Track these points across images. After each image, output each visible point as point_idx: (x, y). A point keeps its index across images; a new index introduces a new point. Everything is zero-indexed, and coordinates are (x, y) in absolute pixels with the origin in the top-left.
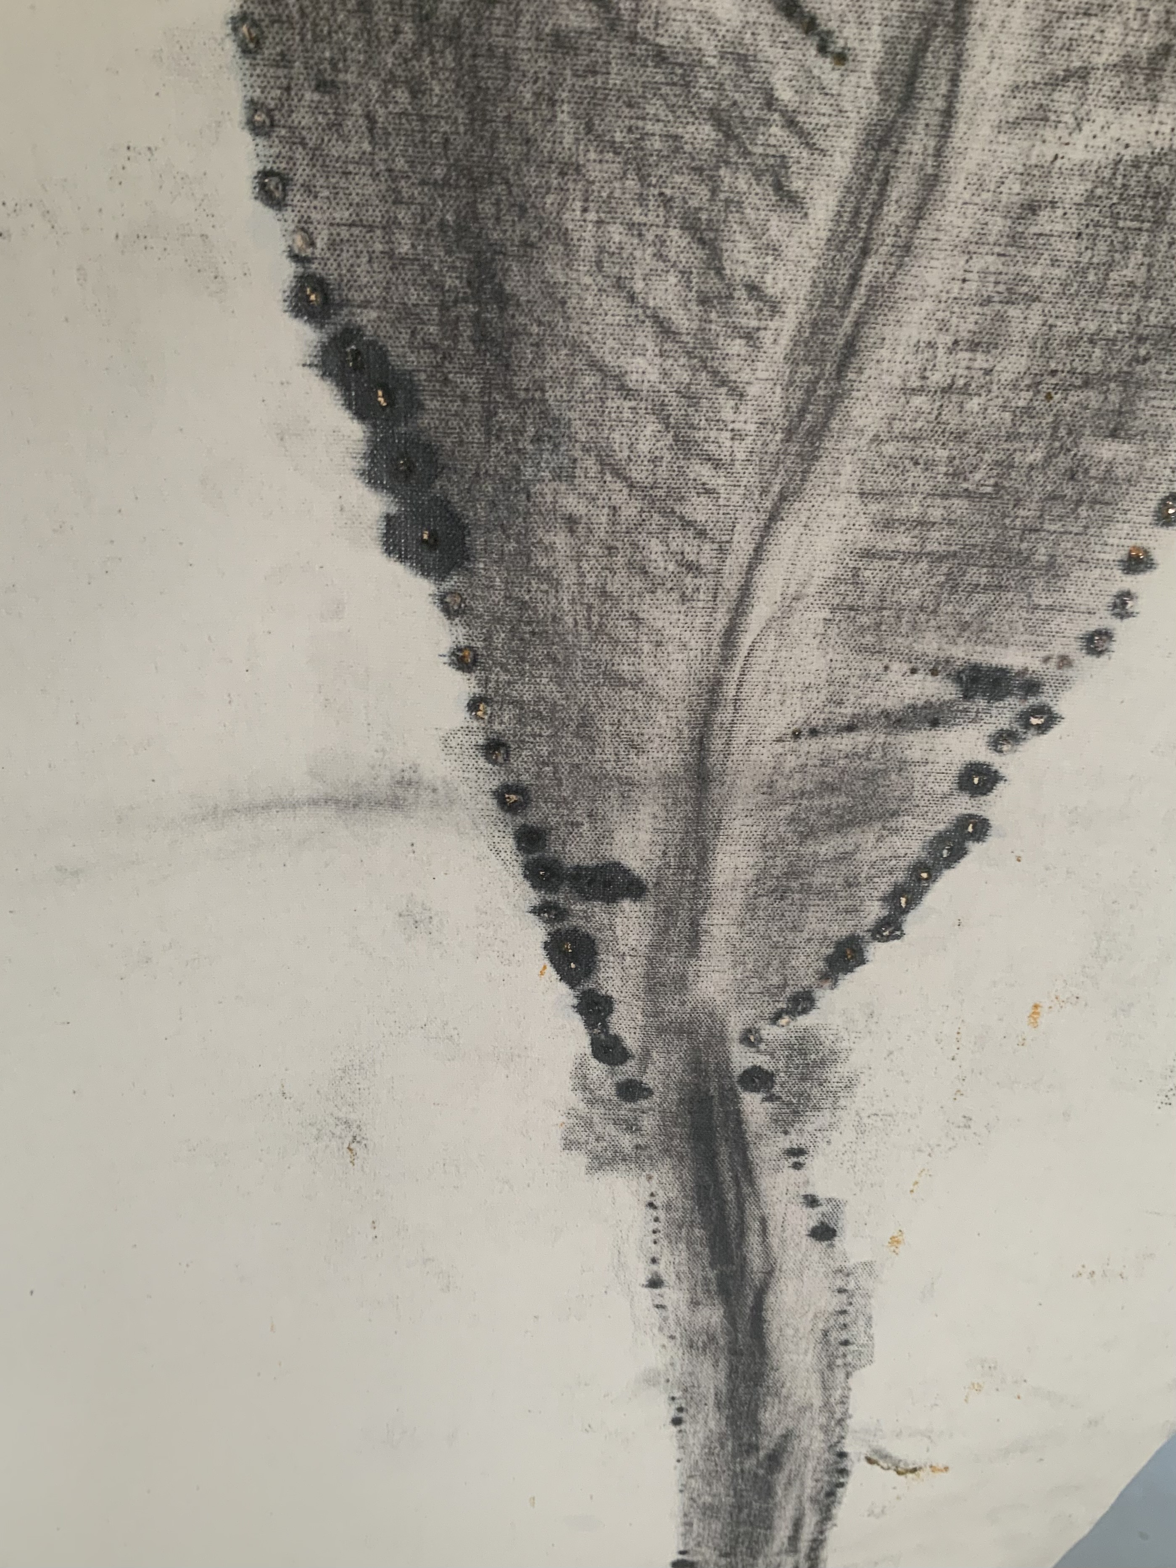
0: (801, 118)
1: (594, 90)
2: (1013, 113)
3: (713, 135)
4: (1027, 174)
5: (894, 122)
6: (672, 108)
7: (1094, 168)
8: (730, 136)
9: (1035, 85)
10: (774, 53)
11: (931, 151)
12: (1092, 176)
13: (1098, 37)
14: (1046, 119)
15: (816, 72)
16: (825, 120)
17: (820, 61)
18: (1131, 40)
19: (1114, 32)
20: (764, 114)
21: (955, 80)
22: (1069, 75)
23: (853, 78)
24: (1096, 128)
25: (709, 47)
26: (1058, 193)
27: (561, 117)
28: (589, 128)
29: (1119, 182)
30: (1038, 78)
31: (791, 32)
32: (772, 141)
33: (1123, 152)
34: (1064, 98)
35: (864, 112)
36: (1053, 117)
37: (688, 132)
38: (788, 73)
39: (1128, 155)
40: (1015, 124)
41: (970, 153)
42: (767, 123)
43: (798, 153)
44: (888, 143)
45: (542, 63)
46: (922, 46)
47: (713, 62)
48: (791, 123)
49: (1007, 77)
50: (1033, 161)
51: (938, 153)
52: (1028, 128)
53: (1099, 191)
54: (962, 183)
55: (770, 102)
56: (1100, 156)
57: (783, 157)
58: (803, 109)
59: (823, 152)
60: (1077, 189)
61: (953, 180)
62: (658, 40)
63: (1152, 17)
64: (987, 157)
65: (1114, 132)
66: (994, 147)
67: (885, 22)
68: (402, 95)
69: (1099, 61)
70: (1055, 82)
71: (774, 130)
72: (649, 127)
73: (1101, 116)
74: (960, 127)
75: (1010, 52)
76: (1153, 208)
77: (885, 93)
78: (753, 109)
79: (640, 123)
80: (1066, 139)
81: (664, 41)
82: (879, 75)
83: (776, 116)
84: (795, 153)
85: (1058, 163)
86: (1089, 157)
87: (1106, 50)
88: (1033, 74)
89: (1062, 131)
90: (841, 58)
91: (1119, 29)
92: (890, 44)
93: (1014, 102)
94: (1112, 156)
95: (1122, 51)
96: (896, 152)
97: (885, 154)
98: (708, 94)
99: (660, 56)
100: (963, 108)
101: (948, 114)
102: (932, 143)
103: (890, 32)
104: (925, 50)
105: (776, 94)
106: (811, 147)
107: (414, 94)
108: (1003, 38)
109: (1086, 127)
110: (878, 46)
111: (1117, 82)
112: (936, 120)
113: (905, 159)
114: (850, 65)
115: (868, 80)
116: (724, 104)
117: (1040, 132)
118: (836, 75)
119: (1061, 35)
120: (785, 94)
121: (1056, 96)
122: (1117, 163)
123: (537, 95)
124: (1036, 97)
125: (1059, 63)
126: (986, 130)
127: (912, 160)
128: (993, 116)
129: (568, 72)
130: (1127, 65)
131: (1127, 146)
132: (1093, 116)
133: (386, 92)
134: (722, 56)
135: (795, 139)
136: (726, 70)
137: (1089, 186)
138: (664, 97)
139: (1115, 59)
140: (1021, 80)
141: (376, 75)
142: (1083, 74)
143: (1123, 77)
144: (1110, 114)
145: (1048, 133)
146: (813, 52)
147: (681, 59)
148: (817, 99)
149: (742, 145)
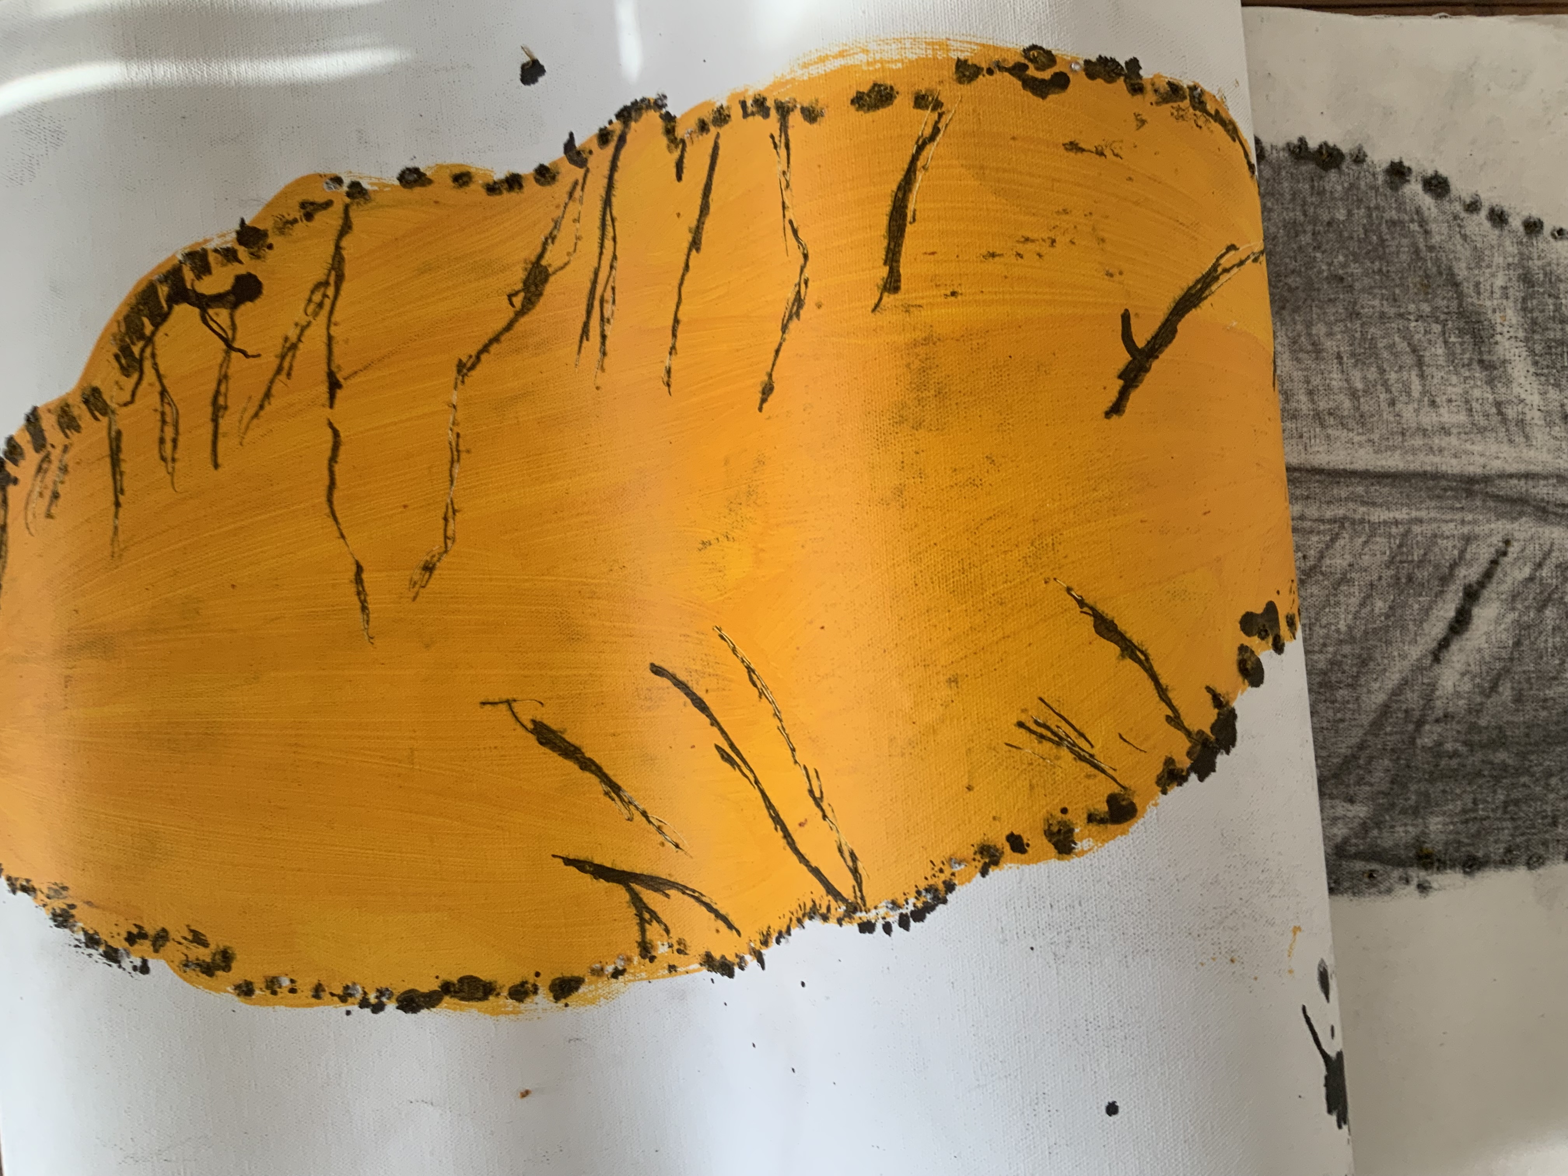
0: (1538, 560)
1: (1538, 678)
2: (1522, 439)
3: (1550, 608)
4: (1550, 424)
5: (1534, 507)
6: (1541, 633)
7: (1541, 387)
8: (1549, 599)
9: (1507, 430)
10: (1509, 580)
11: (1545, 482)
12: (1545, 387)
13: (1480, 401)
14: (1522, 420)
15: (1515, 555)
16: (1537, 546)
17: (1510, 554)
18: (1479, 383)
19: (1477, 393)
20: (1537, 581)
21: (1511, 476)
22: (1500, 413)
23: (1516, 534)
24: (1521, 391)
25: (1511, 616)
26: (1557, 404)
27: (1552, 695)
28: (1555, 678)
29: (1545, 371)
30: (1504, 430)
31: (1499, 573)
32: (1549, 575)
33: (1531, 373)
34: (1511, 412)
35: (1531, 525)
36: (1520, 417)
37: (1550, 624)
38: (1518, 571)
39: (1532, 370)
40: (1527, 437)
41: (1544, 460)
42: (1541, 579)
43: (1553, 561)
44: (1544, 508)
45: (1528, 708)
46: (1497, 498)
47: (1517, 614)
48: (1540, 565)
49: (1505, 447)
50: (1543, 422)
51: (1546, 478)
52: (1528, 429)
53: (1552, 381)
54: (1559, 460)
55: (1531, 579)
56: (1535, 385)
57: (1556, 567)
58: (1533, 560)
59: (1552, 544)
60: (1553, 394)
61: (1557, 466)
62: (1511, 645)
63: (1467, 374)
64: (1545, 449)
65: (1522, 380)
66: (1539, 446)
67: (1489, 521)
68: (1553, 781)
69: (1491, 398)
70: (1504, 420)
71: (1544, 575)
72: (1550, 645)
73: (1516, 390)
74: (1533, 468)
75: (1494, 448)
76: (1556, 348)
77: (1521, 514)
78: (1535, 588)
79: (1549, 650)
80: (1529, 406)
81: (1511, 642)
82: (1514, 519)
83: (1538, 574)
84: (1554, 560)
85: (1542, 408)
86: (1536, 391)
87: (1486, 395)
88: (1502, 434)
89: (1526, 410)
90: (1507, 542)
91: (1475, 390)
92: (1499, 516)
93: (1517, 440)
94: (1534, 378)
95: (1485, 386)
96: (1548, 502)
97: (1551, 508)
98: (1532, 615)
99: (1518, 644)
100: (1522, 468)
101: (1527, 476)
102: (1542, 482)
103: (1493, 518)
104: (1498, 496)
105: (1527, 576)
106: (1550, 551)
107: (1552, 775)
108: (1488, 454)
109: (1523, 396)
110: (1500, 523)
111: (1499, 385)
112: (1531, 483)
113: (1550, 496)
114: (1510, 537)
115: (1516, 525)
116: (1535, 604)
117: (1527, 422)
118: (1515, 544)
119: (1483, 422)
120: (1527, 571)
121: (1510, 417)
122: (1537, 374)
123: (1544, 708)
124: (1513, 429)
125: (1495, 419)
126: (1532, 453)
127: (1551, 492)
128: (1525, 451)
129: (1532, 693)
130: (1490, 382)
131: (1528, 371)
132: (1516, 394)
133: (1553, 790)
134: (1513, 609)
135: (1548, 562)
136: (1519, 606)
137: (1550, 387)
138: (1536, 639)
139: (1489, 389)
140: (1506, 439)
141: (1545, 795)
142: (1498, 404)
143: (1496, 383)
144: (1514, 385)
145: (1528, 417)
146: (1506, 559)
147: (1517, 632)
148: (1527, 552)
149: (1553, 592)
